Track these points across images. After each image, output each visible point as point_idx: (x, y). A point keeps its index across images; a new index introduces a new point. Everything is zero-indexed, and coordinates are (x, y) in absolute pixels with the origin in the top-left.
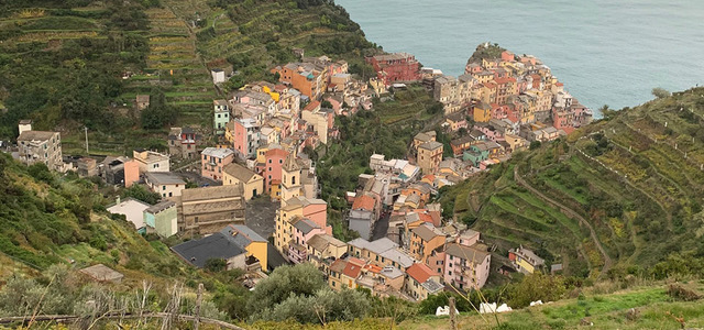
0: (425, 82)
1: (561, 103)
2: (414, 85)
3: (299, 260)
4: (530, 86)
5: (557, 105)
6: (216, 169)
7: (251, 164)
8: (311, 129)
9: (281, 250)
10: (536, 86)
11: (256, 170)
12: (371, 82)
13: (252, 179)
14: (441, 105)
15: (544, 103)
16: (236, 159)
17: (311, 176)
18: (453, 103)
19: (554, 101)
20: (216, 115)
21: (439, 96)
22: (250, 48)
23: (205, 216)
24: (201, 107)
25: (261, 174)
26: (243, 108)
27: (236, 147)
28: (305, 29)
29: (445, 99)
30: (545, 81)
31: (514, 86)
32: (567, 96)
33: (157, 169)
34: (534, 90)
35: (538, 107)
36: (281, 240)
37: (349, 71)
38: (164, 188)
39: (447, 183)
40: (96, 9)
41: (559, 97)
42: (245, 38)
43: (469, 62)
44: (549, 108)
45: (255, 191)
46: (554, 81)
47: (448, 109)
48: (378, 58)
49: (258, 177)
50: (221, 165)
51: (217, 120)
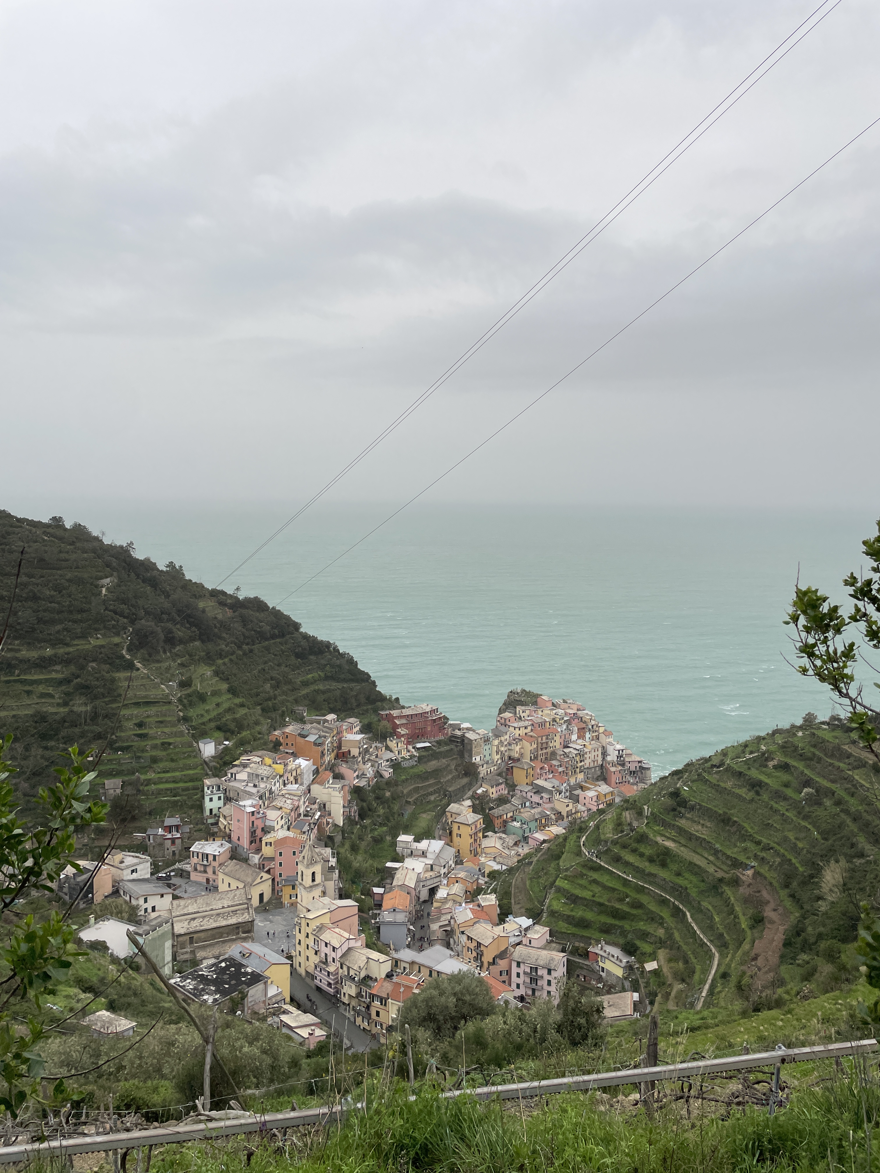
0: (453, 739)
1: (612, 757)
2: (439, 743)
3: (329, 985)
4: (574, 737)
5: (609, 758)
6: (210, 870)
7: (255, 859)
8: (323, 807)
9: (303, 973)
10: (581, 736)
11: (261, 867)
12: (389, 743)
13: (258, 880)
14: (475, 766)
15: (592, 758)
16: (235, 855)
17: (332, 868)
18: (487, 763)
19: (604, 754)
20: (207, 799)
21: (471, 757)
22: (243, 711)
23: (202, 935)
24: (187, 789)
25: (268, 872)
26: (240, 786)
27: (234, 837)
28: (305, 684)
29: (478, 759)
30: (592, 730)
31: (557, 738)
32: (619, 747)
33: (135, 876)
34: (580, 741)
35: (587, 762)
36: (302, 959)
37: (361, 732)
38: (146, 901)
39: (497, 867)
40: (54, 675)
41: (610, 749)
42: (237, 701)
43: (501, 711)
44: (600, 762)
45: (261, 896)
46: (601, 730)
47: (483, 771)
48: (395, 713)
49: (266, 876)
50: (216, 864)
51: (208, 805)
